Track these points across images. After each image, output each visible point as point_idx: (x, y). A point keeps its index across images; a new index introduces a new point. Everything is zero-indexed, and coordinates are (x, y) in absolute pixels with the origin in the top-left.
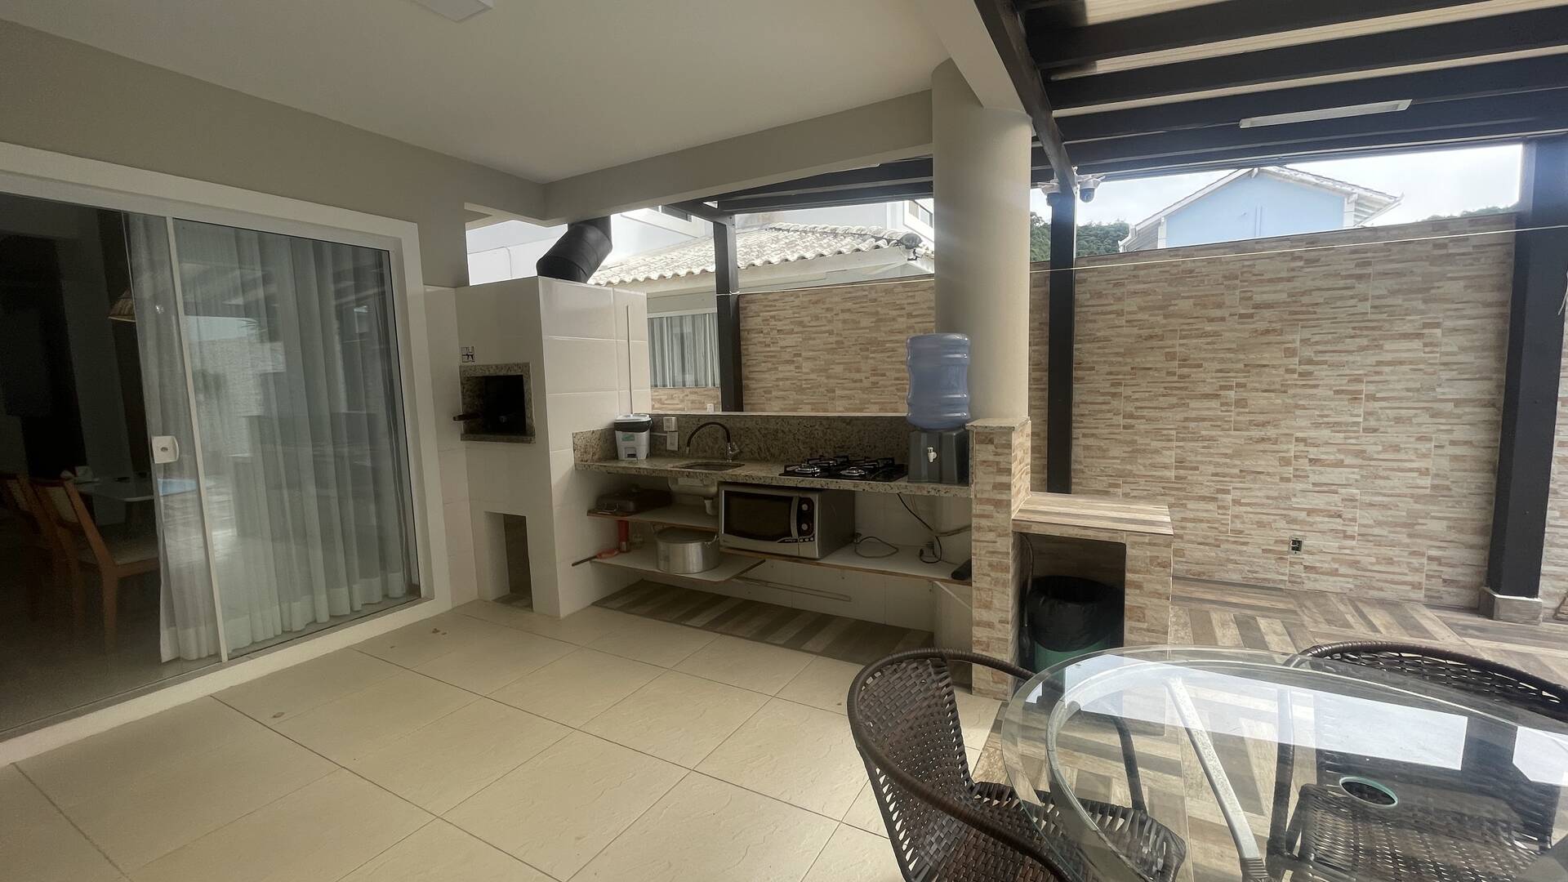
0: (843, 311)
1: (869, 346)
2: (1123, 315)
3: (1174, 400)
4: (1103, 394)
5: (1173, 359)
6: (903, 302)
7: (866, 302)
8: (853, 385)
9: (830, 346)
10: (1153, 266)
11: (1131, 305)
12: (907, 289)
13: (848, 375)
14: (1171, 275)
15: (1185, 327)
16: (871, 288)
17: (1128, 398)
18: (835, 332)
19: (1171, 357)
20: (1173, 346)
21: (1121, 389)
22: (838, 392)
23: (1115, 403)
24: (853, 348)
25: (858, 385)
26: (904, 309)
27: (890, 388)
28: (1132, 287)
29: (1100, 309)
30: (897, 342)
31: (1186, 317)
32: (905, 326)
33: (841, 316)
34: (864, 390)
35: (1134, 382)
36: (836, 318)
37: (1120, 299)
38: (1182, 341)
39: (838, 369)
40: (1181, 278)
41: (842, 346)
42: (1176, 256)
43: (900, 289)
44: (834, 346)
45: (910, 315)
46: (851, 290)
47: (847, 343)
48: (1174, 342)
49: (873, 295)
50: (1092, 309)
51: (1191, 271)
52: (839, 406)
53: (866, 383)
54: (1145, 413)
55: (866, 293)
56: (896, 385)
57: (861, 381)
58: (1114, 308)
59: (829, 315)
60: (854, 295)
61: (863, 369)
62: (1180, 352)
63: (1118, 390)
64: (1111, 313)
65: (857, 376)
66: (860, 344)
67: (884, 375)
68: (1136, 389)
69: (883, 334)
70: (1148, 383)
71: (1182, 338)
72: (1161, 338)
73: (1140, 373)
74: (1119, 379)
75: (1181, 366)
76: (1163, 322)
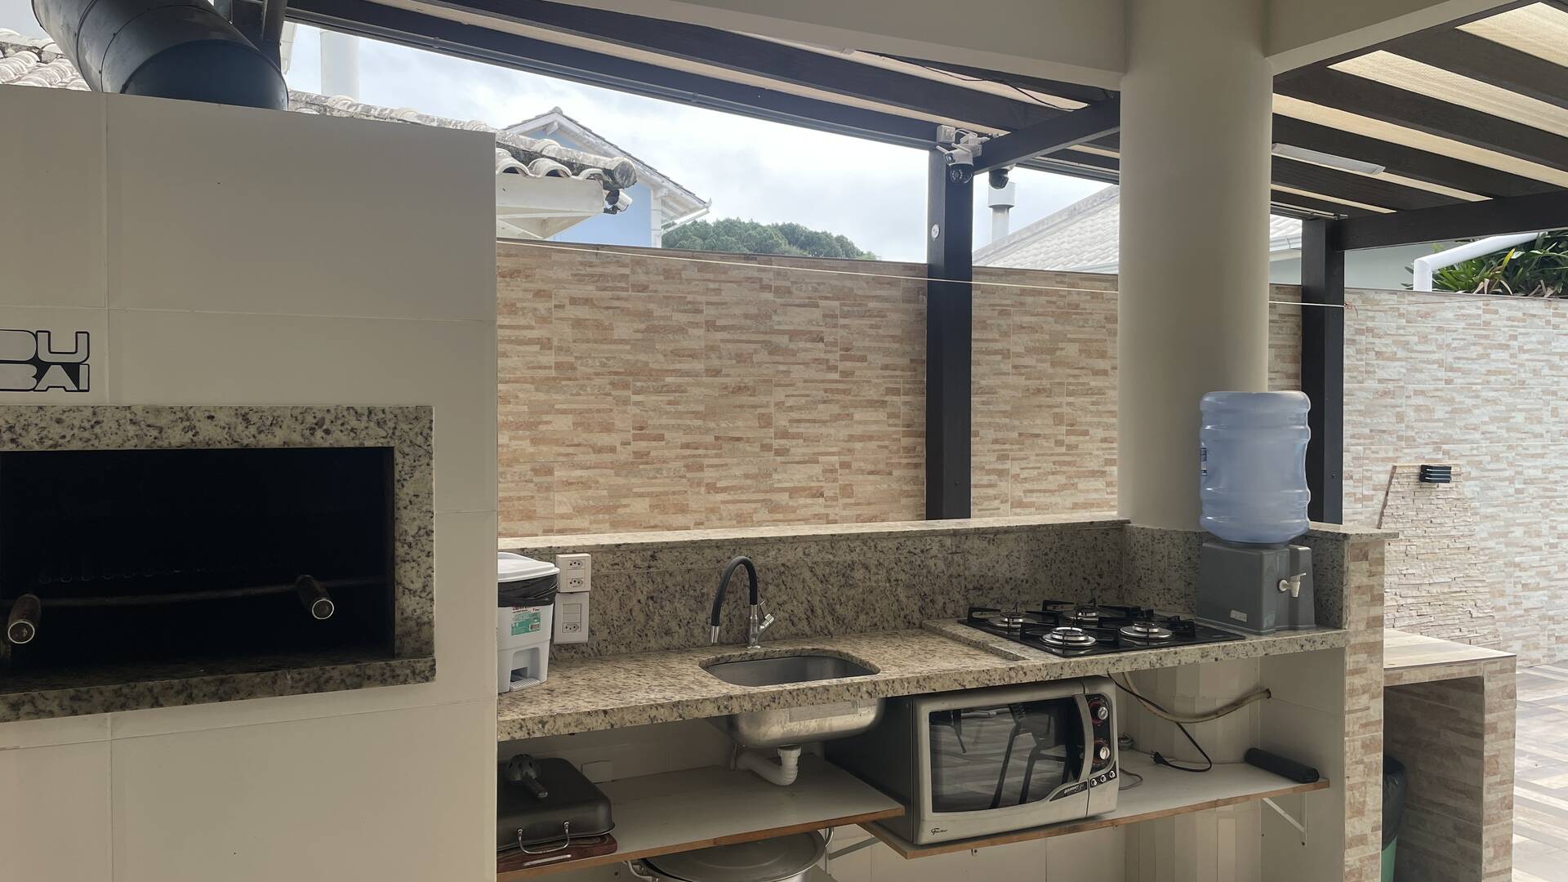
0: (574, 301)
1: (630, 379)
2: (1009, 358)
5: (1060, 423)
6: (699, 298)
7: (625, 290)
8: (592, 458)
9: (542, 373)
10: (1040, 293)
11: (1018, 343)
12: (707, 276)
13: (582, 436)
14: (1058, 307)
15: (1071, 380)
16: (638, 262)
17: (1016, 477)
18: (555, 343)
19: (1059, 419)
20: (1061, 405)
21: (1007, 465)
22: (560, 474)
23: (1004, 486)
24: (597, 381)
25: (606, 457)
26: (702, 312)
27: (673, 465)
28: (1018, 319)
30: (687, 374)
31: (1072, 367)
32: (703, 344)
33: (573, 312)
34: (620, 468)
35: (1021, 454)
36: (556, 314)
37: (1005, 335)
38: (1071, 399)
39: (561, 424)
40: (1067, 313)
41: (569, 374)
42: (1061, 282)
43: (693, 273)
44: (553, 373)
45: (711, 326)
46: (593, 259)
47: (582, 369)
48: (1062, 399)
49: (642, 278)
51: (1077, 306)
52: (560, 503)
53: (624, 455)
55: (626, 271)
56: (684, 457)
57: (613, 450)
58: (998, 346)
59: (542, 306)
60: (599, 270)
61: (619, 424)
62: (1068, 414)
64: (996, 352)
65: (605, 439)
66: (610, 373)
67: (661, 438)
68: (1024, 464)
69: (661, 358)
70: (1037, 455)
71: (1070, 395)
72: (1049, 393)
73: (1028, 442)
74: (1006, 450)
75: (1069, 433)
76: (1050, 370)
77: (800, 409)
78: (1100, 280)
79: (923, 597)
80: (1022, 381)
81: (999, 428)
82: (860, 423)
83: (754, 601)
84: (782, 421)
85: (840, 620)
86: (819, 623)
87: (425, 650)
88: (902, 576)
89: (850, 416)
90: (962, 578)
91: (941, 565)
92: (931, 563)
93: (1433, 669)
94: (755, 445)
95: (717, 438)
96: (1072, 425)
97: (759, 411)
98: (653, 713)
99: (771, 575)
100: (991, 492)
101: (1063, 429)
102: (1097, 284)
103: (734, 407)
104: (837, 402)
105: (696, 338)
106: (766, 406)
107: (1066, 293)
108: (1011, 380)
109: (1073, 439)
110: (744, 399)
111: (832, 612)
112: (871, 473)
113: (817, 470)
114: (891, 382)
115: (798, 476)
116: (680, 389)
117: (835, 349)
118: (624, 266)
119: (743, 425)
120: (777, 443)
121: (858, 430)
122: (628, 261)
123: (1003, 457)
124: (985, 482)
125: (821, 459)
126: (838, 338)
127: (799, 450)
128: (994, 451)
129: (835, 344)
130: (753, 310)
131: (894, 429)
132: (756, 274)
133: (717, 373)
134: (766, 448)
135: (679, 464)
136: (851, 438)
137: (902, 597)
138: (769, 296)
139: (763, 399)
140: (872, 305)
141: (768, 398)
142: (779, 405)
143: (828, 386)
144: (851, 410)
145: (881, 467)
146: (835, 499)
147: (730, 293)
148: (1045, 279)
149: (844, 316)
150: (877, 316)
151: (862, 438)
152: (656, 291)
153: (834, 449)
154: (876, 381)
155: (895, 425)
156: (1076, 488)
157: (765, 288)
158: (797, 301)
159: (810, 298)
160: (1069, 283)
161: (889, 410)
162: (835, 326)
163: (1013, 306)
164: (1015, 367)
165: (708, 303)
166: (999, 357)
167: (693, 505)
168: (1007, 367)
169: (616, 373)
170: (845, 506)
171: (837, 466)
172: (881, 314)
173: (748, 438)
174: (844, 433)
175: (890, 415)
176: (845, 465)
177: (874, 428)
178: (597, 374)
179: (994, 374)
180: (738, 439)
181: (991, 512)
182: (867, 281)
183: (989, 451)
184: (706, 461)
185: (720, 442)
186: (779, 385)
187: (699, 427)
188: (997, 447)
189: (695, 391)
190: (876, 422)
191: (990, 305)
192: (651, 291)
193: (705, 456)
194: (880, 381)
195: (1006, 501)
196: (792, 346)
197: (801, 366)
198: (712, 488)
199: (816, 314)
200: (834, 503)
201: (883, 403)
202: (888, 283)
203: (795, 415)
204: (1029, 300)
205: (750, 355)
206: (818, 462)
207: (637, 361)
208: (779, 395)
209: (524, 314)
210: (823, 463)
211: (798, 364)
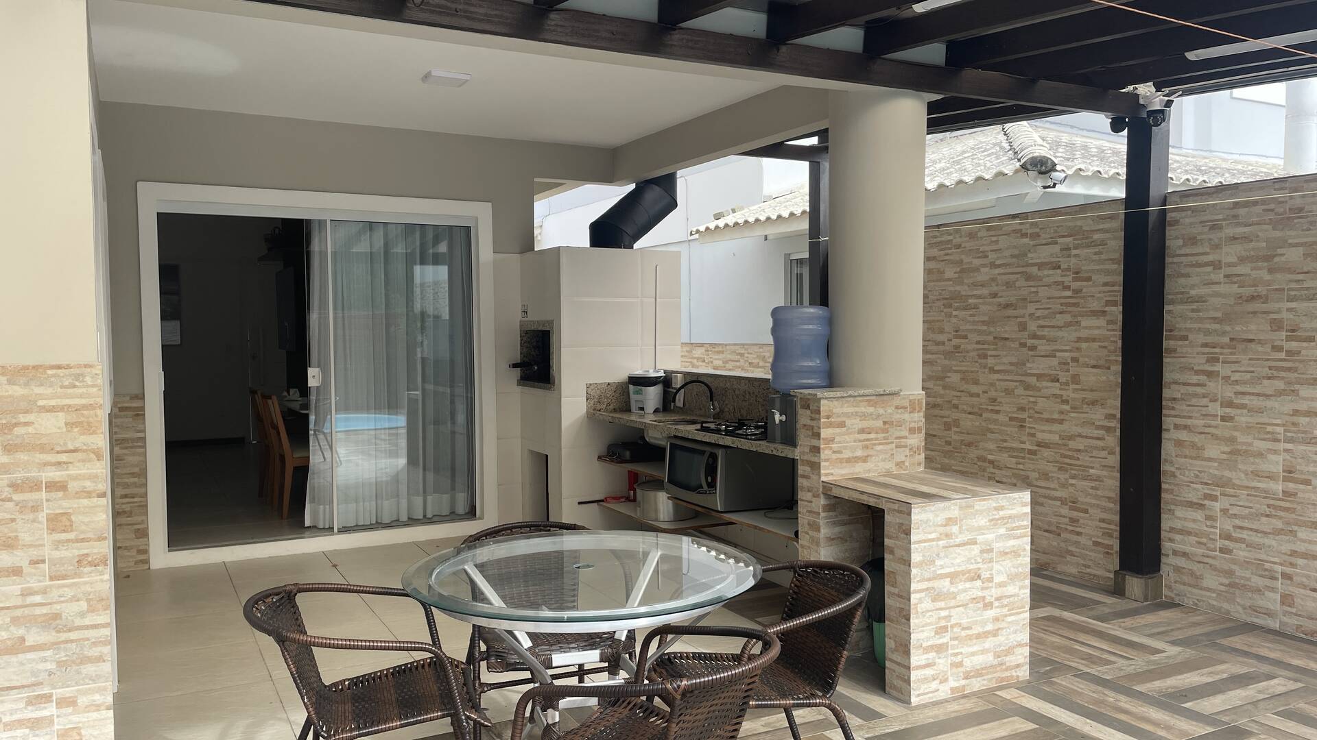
1: (952, 301)
2: (1220, 268)
3: (1280, 385)
4: (1198, 373)
5: (1280, 328)
6: (986, 248)
7: (950, 249)
8: (936, 347)
10: (1255, 203)
11: (1229, 254)
12: (992, 233)
14: (1277, 214)
15: (1293, 285)
16: (956, 232)
17: (1226, 379)
19: (1277, 325)
20: (1279, 311)
21: (1217, 367)
23: (1212, 386)
24: (936, 304)
25: (941, 348)
26: (988, 257)
28: (1230, 231)
29: (1193, 259)
30: (979, 297)
31: (1294, 272)
34: (945, 354)
35: (1233, 358)
37: (1217, 247)
38: (1293, 305)
40: (1288, 218)
42: (1281, 189)
45: (993, 265)
48: (1281, 305)
49: (958, 240)
50: (1183, 259)
51: (1301, 210)
53: (948, 348)
54: (1246, 400)
55: (950, 238)
56: (978, 350)
58: (1210, 258)
60: (939, 239)
61: (947, 329)
62: (1287, 320)
63: (1215, 369)
64: (1207, 264)
68: (1234, 367)
69: (966, 287)
70: (1250, 359)
71: (1290, 300)
72: (1265, 299)
73: (1241, 346)
74: (1216, 353)
75: (1288, 339)
76: (1267, 277)
80: (1235, 289)
81: (1208, 332)
83: (711, 400)
96: (1293, 331)
101: (1284, 334)
107: (1288, 198)
108: (1222, 289)
112: (1094, 367)
113: (1054, 362)
114: (1110, 296)
115: (1039, 366)
116: (976, 307)
117: (1068, 273)
118: (951, 234)
119: (1009, 330)
120: (1030, 342)
121: (1084, 333)
122: (952, 232)
123: (1213, 360)
124: (1195, 382)
125: (1058, 354)
126: (1071, 264)
127: (1043, 347)
128: (1204, 354)
129: (1068, 269)
130: (1016, 252)
131: (1112, 333)
132: (1019, 227)
133: (995, 295)
134: (1023, 345)
135: (975, 354)
136: (1079, 340)
138: (1026, 240)
139: (1021, 312)
140: (1096, 236)
141: (1024, 311)
142: (1031, 315)
143: (1063, 301)
144: (1079, 319)
145: (1102, 362)
147: (1004, 242)
148: (1262, 188)
149: (1076, 248)
150: (1100, 245)
151: (1087, 340)
152: (965, 247)
153: (1067, 348)
154: (1099, 295)
155: (1113, 330)
156: (1298, 395)
157: (1024, 235)
158: (1044, 242)
159: (1052, 238)
160: (1290, 188)
161: (1108, 318)
162: (1069, 256)
163: (1224, 220)
164: (1226, 276)
165: (991, 251)
166: (1209, 269)
167: (982, 381)
168: (1219, 276)
169: (946, 299)
174: (1074, 335)
175: (1109, 322)
176: (1075, 360)
177: (1096, 332)
178: (938, 300)
179: (1204, 284)
183: (1198, 354)
184: (990, 353)
186: (1030, 302)
187: (985, 331)
188: (1207, 350)
189: (983, 308)
190: (1099, 328)
191: (1201, 222)
193: (988, 349)
194: (1102, 295)
195: (1216, 401)
196: (1040, 274)
197: (1046, 288)
198: (992, 370)
199: (1056, 248)
201: (1104, 313)
203: (1041, 322)
204: (1242, 211)
205: (1014, 282)
206: (1055, 357)
207: (955, 291)
208: (1031, 308)
210: (1059, 357)
211: (1043, 286)
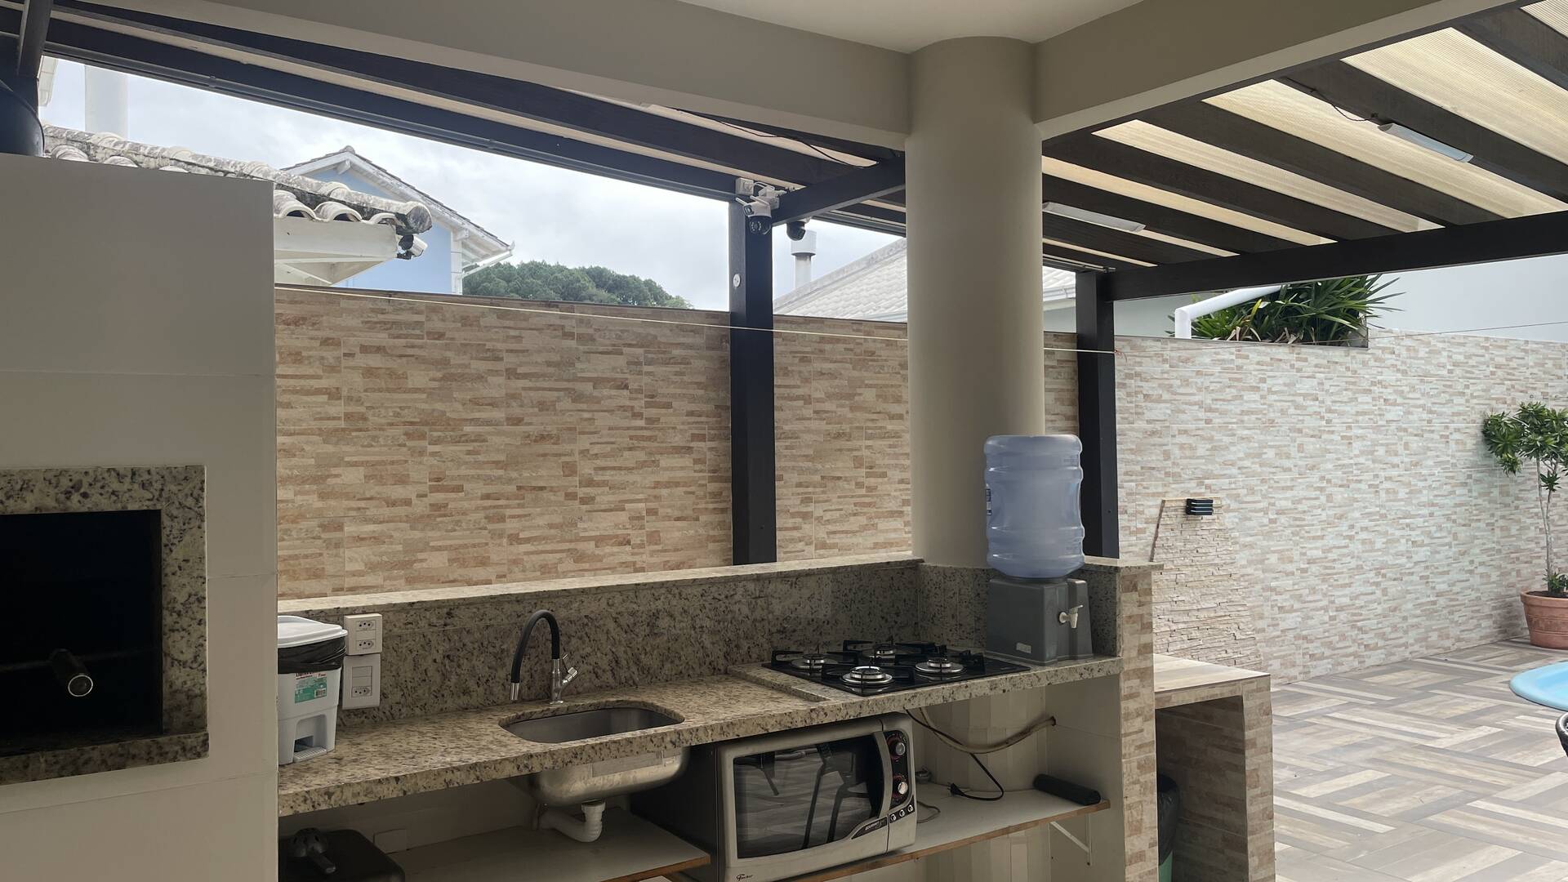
0: (365, 349)
1: (426, 429)
4: (793, 515)
5: (860, 466)
6: (499, 346)
7: (420, 337)
8: (386, 512)
9: (331, 424)
10: (838, 340)
11: (818, 389)
12: (507, 323)
13: (374, 490)
14: (855, 354)
15: (870, 424)
16: (434, 310)
17: (819, 519)
18: (345, 393)
19: (858, 462)
22: (350, 529)
23: (808, 528)
24: (391, 432)
25: (401, 511)
26: (502, 359)
27: (474, 516)
28: (818, 365)
30: (488, 423)
32: (503, 392)
33: (362, 360)
34: (414, 522)
35: (824, 497)
36: (345, 362)
37: (806, 381)
38: (869, 443)
39: (352, 477)
40: (864, 360)
41: (360, 424)
42: (858, 330)
43: (491, 320)
44: (342, 424)
45: (511, 373)
46: (385, 306)
47: (373, 419)
48: (861, 443)
49: (438, 325)
52: (351, 560)
53: (420, 507)
55: (421, 318)
56: (485, 508)
57: (407, 502)
58: (800, 392)
59: (330, 355)
60: (391, 317)
61: (414, 476)
63: (809, 509)
64: (798, 398)
65: (398, 492)
66: (405, 423)
67: (459, 489)
68: (826, 506)
69: (459, 407)
70: (839, 497)
71: (869, 438)
72: (847, 436)
73: (830, 484)
74: (810, 493)
75: (868, 475)
76: (850, 415)
77: (605, 456)
78: (895, 329)
79: (728, 642)
80: (823, 426)
81: (801, 471)
82: (666, 469)
83: (556, 655)
84: (586, 469)
85: (645, 671)
86: (623, 674)
87: (196, 723)
88: (707, 623)
89: (655, 463)
90: (766, 623)
91: (745, 610)
92: (736, 608)
93: (1198, 691)
94: (559, 494)
95: (519, 488)
96: (871, 468)
97: (564, 459)
98: (449, 776)
99: (574, 628)
100: (796, 534)
101: (863, 471)
102: (892, 332)
103: (538, 456)
104: (643, 448)
105: (497, 387)
106: (571, 454)
107: (862, 341)
108: (814, 425)
109: (872, 481)
110: (547, 447)
111: (637, 662)
112: (678, 519)
113: (623, 517)
114: (696, 428)
115: (605, 524)
116: (480, 439)
117: (639, 396)
118: (418, 313)
119: (546, 474)
120: (582, 492)
121: (664, 477)
122: (423, 308)
123: (807, 500)
124: (790, 525)
125: (627, 506)
126: (643, 384)
127: (605, 498)
128: (798, 494)
129: (639, 391)
130: (556, 358)
131: (701, 474)
132: (558, 322)
133: (518, 421)
134: (571, 496)
135: (481, 515)
136: (657, 485)
137: (707, 643)
138: (573, 343)
139: (567, 447)
140: (676, 352)
141: (572, 446)
142: (584, 453)
143: (632, 433)
144: (658, 457)
145: (689, 512)
146: (642, 546)
147: (530, 340)
148: (842, 327)
149: (649, 363)
150: (680, 363)
151: (669, 484)
152: (453, 339)
153: (641, 496)
154: (682, 427)
155: (701, 471)
156: (876, 529)
157: (569, 335)
158: (601, 349)
159: (614, 345)
160: (865, 332)
161: (694, 456)
162: (640, 373)
163: (812, 353)
164: (816, 412)
165: (507, 351)
166: (801, 403)
167: (494, 558)
168: (808, 412)
169: (412, 423)
170: (652, 553)
171: (644, 513)
172: (685, 361)
173: (552, 487)
174: (651, 479)
175: (696, 461)
176: (652, 512)
177: (680, 474)
178: (392, 424)
179: (797, 419)
180: (542, 488)
181: (797, 554)
182: (671, 328)
183: (793, 494)
184: (508, 512)
185: (523, 492)
186: (580, 433)
187: (500, 478)
188: (801, 490)
189: (496, 440)
190: (682, 468)
191: (791, 352)
192: (447, 339)
193: (507, 507)
194: (686, 427)
195: (811, 543)
196: (596, 393)
197: (606, 414)
198: (514, 539)
199: (621, 361)
200: (641, 550)
201: (689, 449)
202: (692, 331)
203: (600, 463)
204: (828, 347)
205: (553, 403)
206: (624, 510)
207: (434, 410)
208: (584, 442)
209: (310, 363)
210: (630, 510)
211: (602, 411)
